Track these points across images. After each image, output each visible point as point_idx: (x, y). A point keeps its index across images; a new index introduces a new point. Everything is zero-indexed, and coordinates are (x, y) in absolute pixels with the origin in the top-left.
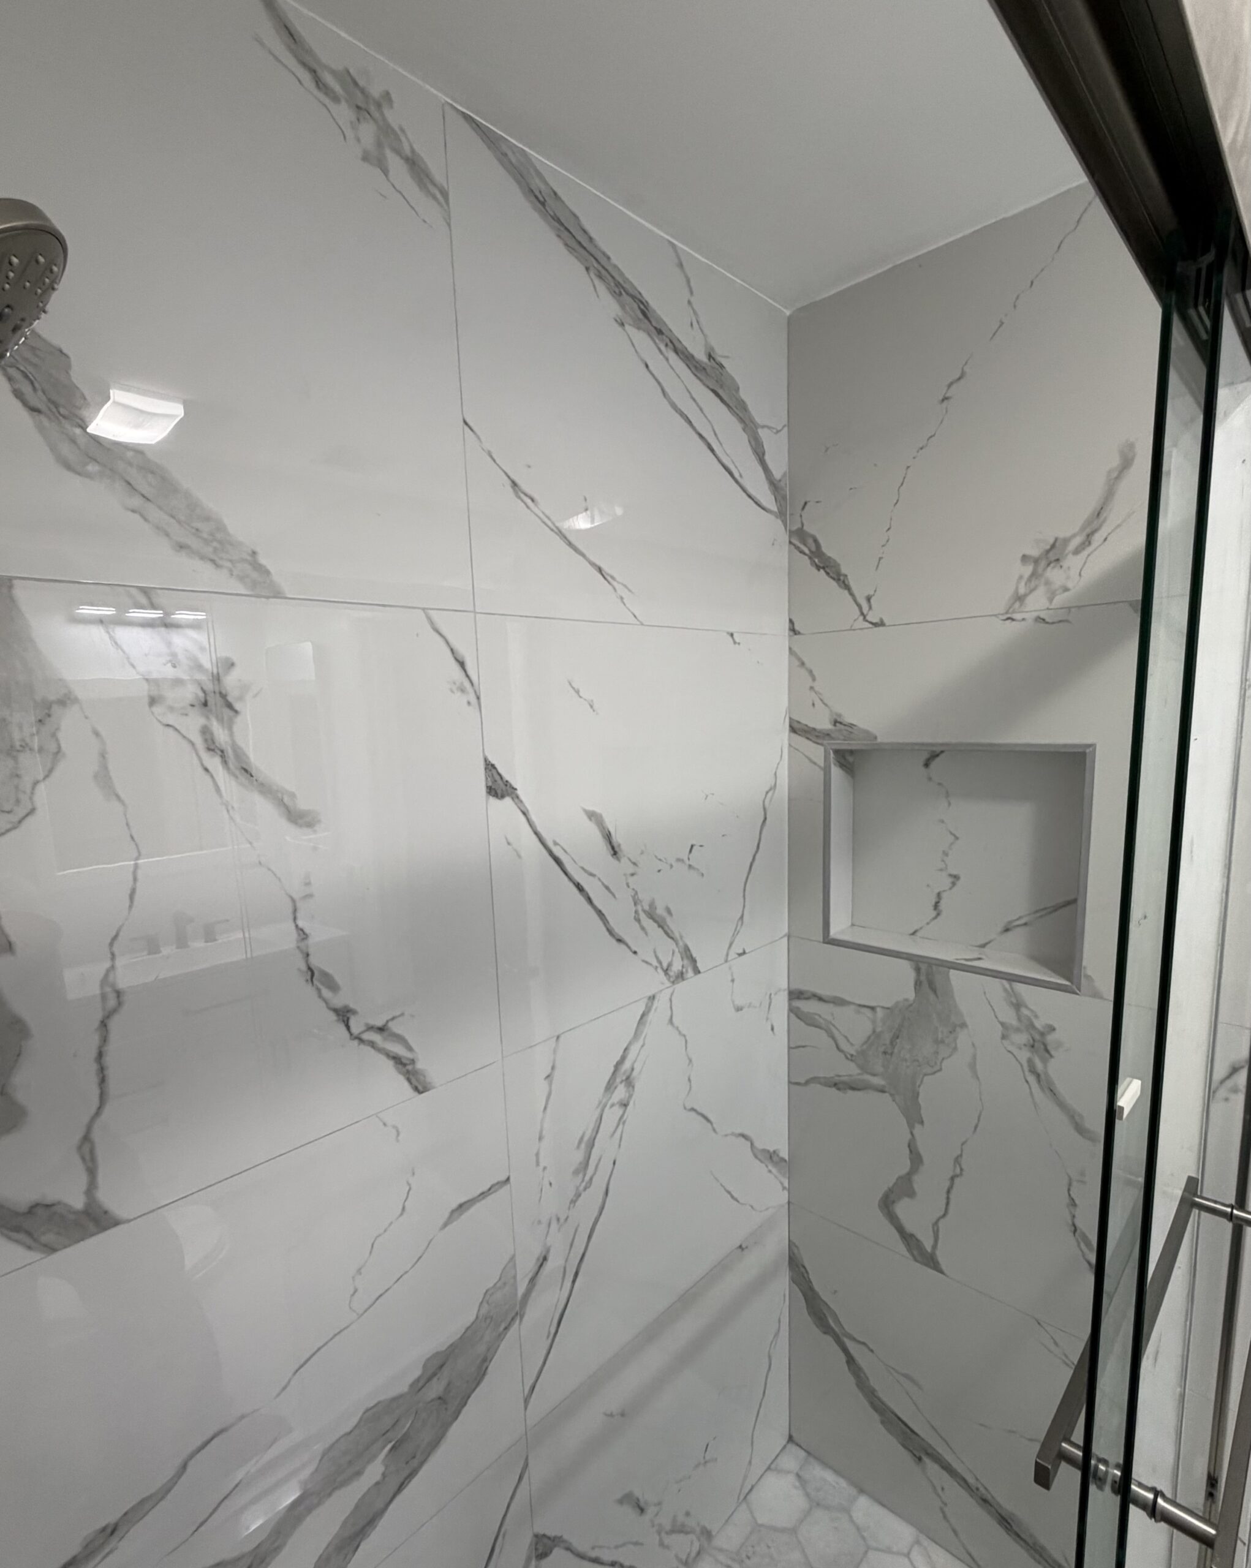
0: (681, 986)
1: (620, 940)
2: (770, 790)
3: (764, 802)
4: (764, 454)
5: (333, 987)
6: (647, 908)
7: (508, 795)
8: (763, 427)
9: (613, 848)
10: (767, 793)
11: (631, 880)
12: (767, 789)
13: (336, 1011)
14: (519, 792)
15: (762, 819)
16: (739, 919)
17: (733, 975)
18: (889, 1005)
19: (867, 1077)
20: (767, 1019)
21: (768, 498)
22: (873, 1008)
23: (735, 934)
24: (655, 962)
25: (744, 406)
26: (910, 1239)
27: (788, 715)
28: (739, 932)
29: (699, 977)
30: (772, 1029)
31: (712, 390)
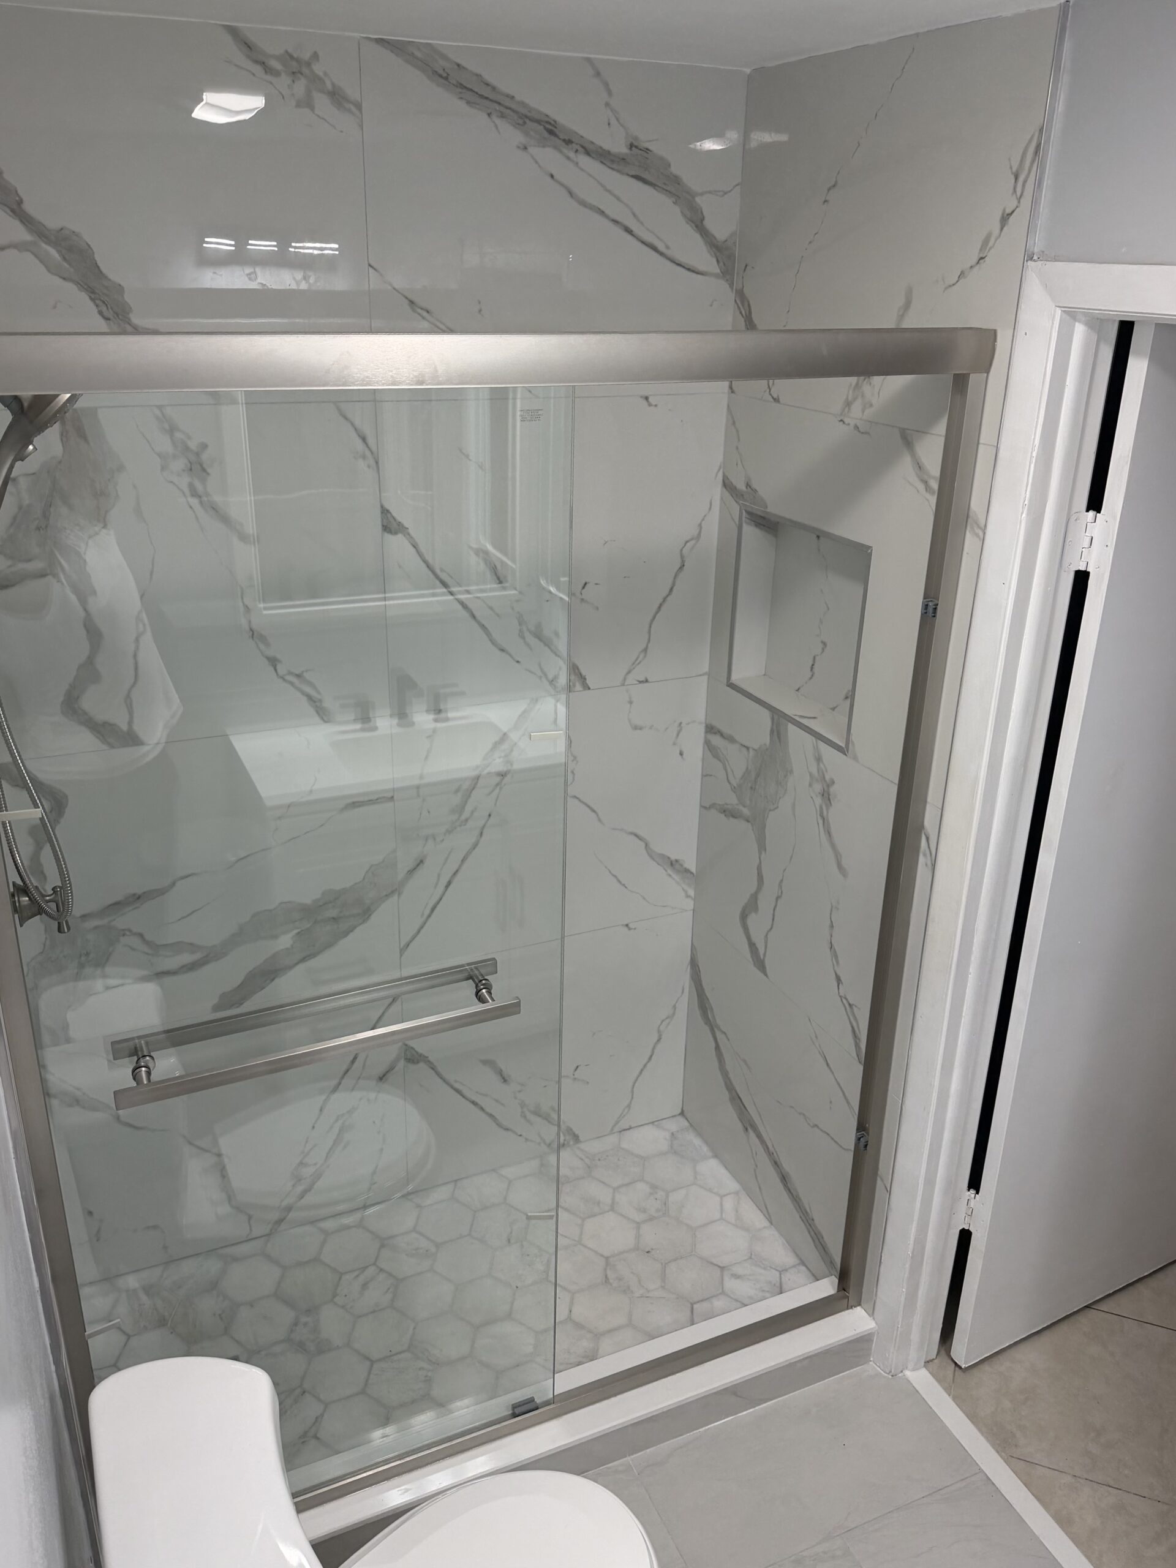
1: (503, 650)
2: (692, 539)
3: (681, 550)
4: (702, 220)
5: (267, 644)
6: (533, 629)
7: (401, 532)
8: (702, 194)
9: (498, 577)
10: (687, 542)
11: (515, 605)
12: (689, 538)
13: (268, 658)
14: (410, 530)
15: (678, 565)
16: (642, 651)
17: (630, 698)
18: (756, 747)
19: (741, 807)
20: (674, 744)
21: (705, 260)
22: (748, 748)
23: (636, 663)
24: (539, 673)
25: (676, 180)
26: (752, 946)
27: (721, 470)
28: (640, 662)
29: (587, 692)
30: (681, 754)
31: (633, 176)
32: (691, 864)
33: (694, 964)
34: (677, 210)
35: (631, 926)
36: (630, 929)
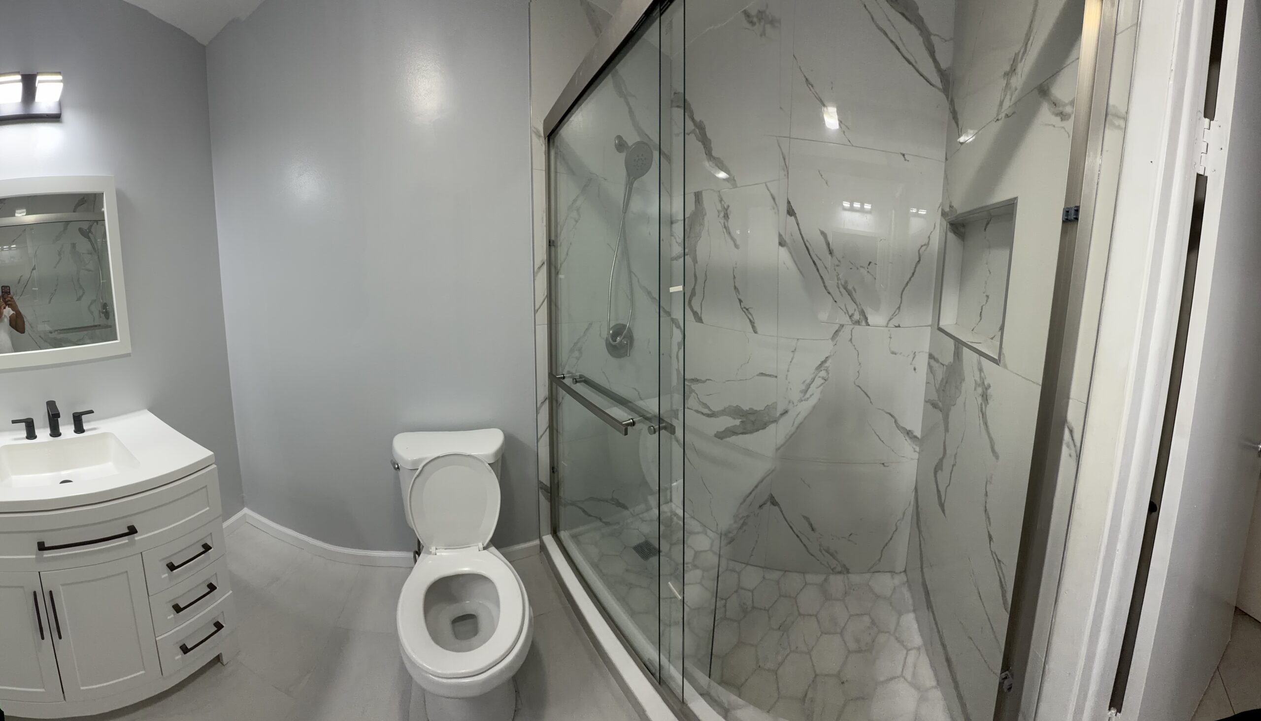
0: (857, 327)
1: (829, 293)
2: (924, 245)
3: (919, 251)
4: (934, 52)
6: (843, 283)
7: (793, 215)
8: (935, 35)
9: (830, 250)
10: (922, 246)
11: (837, 268)
12: (923, 244)
13: (739, 300)
14: (797, 215)
15: (917, 260)
16: (897, 309)
17: (890, 335)
18: (947, 364)
19: (939, 402)
20: (911, 364)
21: (936, 80)
22: (943, 365)
23: (894, 315)
24: (845, 311)
25: (921, 19)
26: (938, 491)
27: (941, 207)
28: (896, 315)
29: (868, 327)
30: (915, 369)
31: (900, 13)
32: (918, 433)
33: (916, 489)
34: (921, 39)
35: (885, 464)
36: (884, 466)
